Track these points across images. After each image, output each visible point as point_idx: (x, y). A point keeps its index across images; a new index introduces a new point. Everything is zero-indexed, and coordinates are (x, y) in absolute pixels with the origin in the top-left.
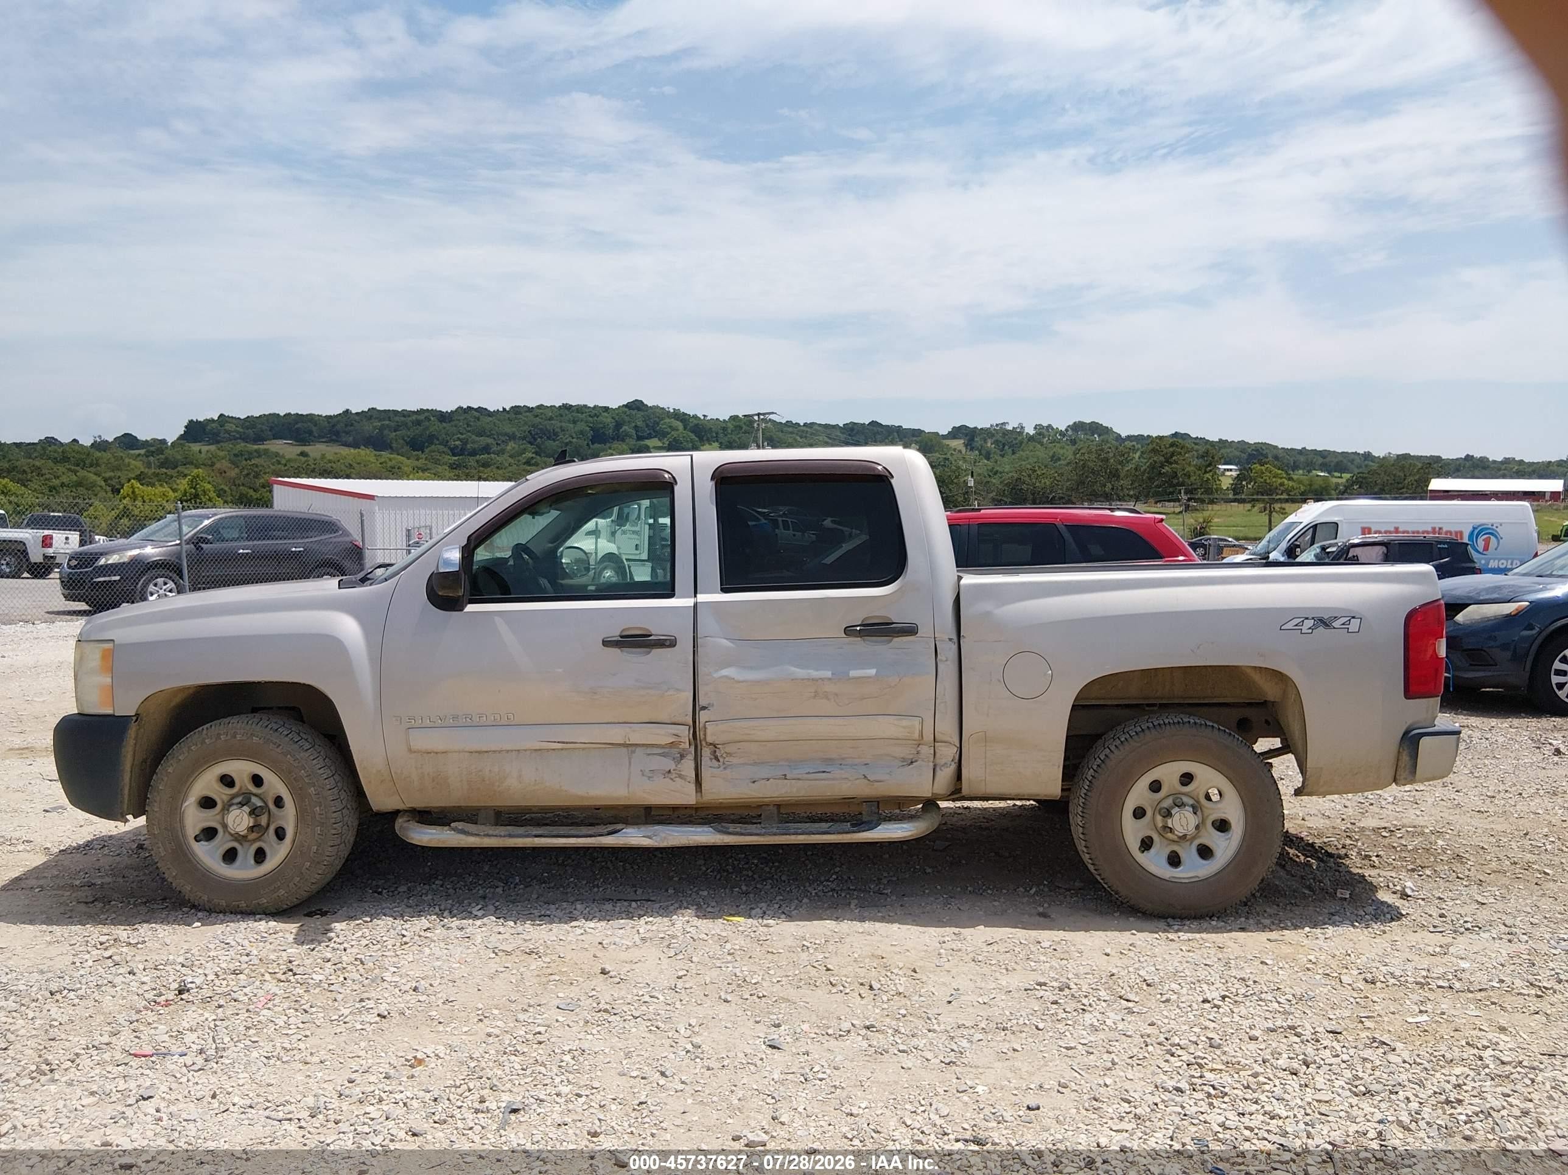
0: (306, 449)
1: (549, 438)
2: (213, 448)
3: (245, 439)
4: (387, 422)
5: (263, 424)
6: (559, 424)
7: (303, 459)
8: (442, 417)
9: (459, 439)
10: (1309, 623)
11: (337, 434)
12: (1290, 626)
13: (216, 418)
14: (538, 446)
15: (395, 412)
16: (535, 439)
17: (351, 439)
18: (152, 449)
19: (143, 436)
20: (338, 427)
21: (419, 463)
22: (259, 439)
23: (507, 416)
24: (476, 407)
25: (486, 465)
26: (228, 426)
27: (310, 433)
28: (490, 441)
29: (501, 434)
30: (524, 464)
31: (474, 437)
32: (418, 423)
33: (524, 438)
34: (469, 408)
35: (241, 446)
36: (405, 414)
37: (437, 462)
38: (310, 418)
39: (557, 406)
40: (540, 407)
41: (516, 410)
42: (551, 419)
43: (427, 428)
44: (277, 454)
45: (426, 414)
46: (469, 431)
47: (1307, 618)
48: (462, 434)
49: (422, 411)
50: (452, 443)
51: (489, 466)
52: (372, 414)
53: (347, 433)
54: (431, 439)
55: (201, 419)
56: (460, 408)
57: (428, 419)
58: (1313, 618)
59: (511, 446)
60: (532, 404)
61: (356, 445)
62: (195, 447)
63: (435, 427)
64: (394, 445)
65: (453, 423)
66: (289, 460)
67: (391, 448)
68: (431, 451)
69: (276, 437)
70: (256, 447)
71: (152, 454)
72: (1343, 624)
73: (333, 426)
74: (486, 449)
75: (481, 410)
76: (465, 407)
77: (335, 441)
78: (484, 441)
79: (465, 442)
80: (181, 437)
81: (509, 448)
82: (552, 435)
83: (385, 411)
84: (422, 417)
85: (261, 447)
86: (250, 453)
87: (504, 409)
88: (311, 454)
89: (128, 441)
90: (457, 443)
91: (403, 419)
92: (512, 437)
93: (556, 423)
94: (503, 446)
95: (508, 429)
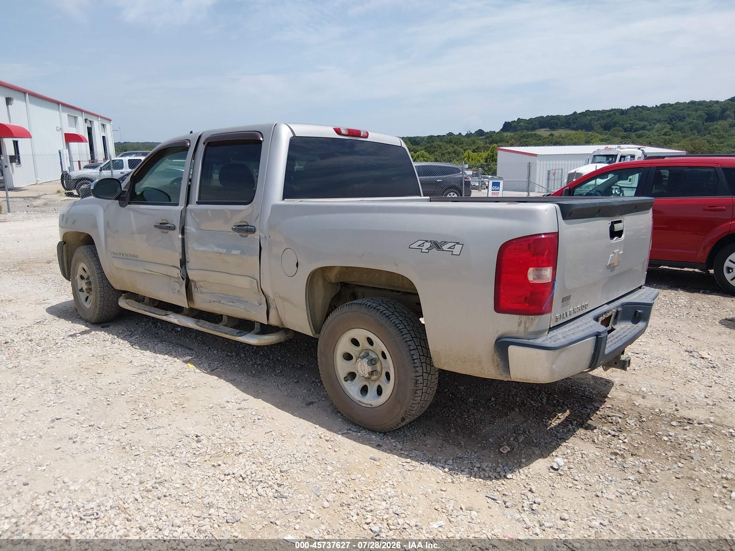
0: (553, 132)
1: (680, 120)
2: (513, 134)
3: (527, 129)
4: (593, 117)
5: (536, 122)
6: (687, 112)
7: (551, 137)
8: (622, 112)
9: (629, 123)
10: (427, 245)
11: (569, 124)
12: (415, 246)
13: (516, 120)
14: (673, 125)
15: (598, 111)
16: (672, 121)
17: (575, 126)
18: (488, 136)
19: (486, 130)
20: (570, 121)
21: (605, 137)
22: (534, 129)
23: (658, 109)
24: (641, 106)
25: (640, 136)
26: (522, 124)
27: (557, 124)
28: (646, 123)
29: (653, 119)
30: (663, 135)
31: (637, 122)
32: (610, 116)
33: (665, 121)
34: (637, 107)
35: (525, 132)
36: (604, 112)
37: (616, 136)
38: (558, 117)
39: (687, 102)
40: (677, 103)
41: (663, 106)
42: (683, 109)
43: (613, 118)
44: (539, 136)
45: (614, 111)
46: (635, 119)
47: (427, 241)
48: (631, 120)
49: (612, 110)
50: (625, 126)
51: (642, 137)
52: (587, 113)
53: (574, 123)
54: (615, 124)
55: (510, 121)
56: (633, 107)
57: (615, 114)
58: (431, 241)
59: (658, 126)
60: (673, 102)
61: (576, 129)
62: (505, 134)
63: (618, 118)
64: (595, 128)
65: (627, 115)
66: (544, 138)
67: (594, 130)
68: (613, 130)
69: (541, 127)
70: (531, 133)
71: (488, 138)
72: (449, 248)
73: (568, 120)
74: (644, 128)
75: (644, 108)
76: (635, 106)
77: (568, 128)
78: (642, 123)
79: (632, 125)
80: (502, 130)
81: (656, 126)
82: (682, 119)
83: (593, 111)
84: (611, 113)
85: (533, 133)
86: (528, 135)
87: (657, 106)
88: (555, 135)
89: (480, 133)
90: (629, 125)
91: (602, 114)
92: (659, 121)
93: (686, 112)
94: (653, 126)
95: (656, 116)
